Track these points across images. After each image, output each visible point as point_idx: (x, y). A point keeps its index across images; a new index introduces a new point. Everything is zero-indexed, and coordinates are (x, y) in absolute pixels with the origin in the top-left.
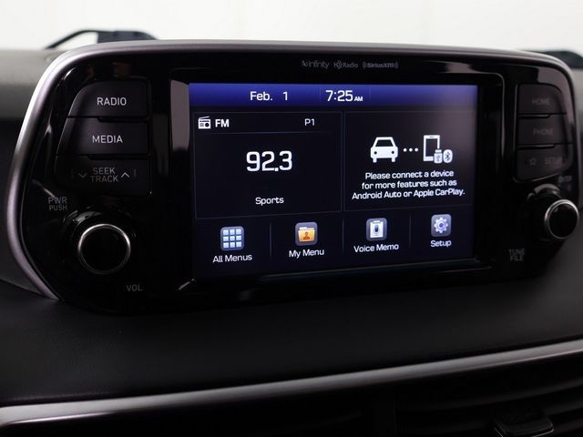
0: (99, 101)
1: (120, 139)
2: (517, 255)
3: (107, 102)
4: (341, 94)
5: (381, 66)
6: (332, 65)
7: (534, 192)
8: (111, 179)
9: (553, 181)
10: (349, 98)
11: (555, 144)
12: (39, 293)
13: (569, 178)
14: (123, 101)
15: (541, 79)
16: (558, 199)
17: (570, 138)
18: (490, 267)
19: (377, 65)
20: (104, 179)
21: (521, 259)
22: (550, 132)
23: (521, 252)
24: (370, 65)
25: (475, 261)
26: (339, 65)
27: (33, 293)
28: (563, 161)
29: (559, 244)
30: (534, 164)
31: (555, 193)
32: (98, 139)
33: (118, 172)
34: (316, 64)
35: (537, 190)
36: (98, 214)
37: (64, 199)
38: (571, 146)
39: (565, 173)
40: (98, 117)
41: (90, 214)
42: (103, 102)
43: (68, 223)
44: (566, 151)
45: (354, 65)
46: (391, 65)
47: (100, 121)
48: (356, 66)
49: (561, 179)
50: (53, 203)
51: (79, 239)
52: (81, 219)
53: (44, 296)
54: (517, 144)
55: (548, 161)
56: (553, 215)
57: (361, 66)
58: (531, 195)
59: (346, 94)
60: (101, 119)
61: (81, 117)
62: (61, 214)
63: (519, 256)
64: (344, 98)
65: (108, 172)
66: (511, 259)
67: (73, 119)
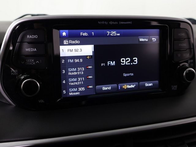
0: (28, 36)
1: (35, 50)
2: (174, 87)
3: (31, 37)
4: (112, 33)
5: (126, 23)
6: (109, 23)
7: (180, 66)
8: (33, 63)
9: (187, 62)
10: (115, 34)
11: (187, 49)
12: (8, 103)
13: (192, 61)
14: (36, 36)
15: (181, 27)
16: (189, 68)
17: (192, 47)
18: (165, 92)
19: (124, 23)
20: (30, 64)
21: (176, 89)
22: (185, 45)
23: (176, 87)
24: (122, 23)
25: (160, 90)
26: (111, 23)
27: (6, 103)
28: (190, 55)
29: (189, 84)
30: (180, 56)
31: (187, 66)
32: (28, 50)
33: (35, 61)
34: (103, 23)
35: (181, 65)
36: (28, 76)
37: (17, 71)
38: (192, 50)
39: (191, 59)
40: (28, 42)
41: (26, 76)
42: (29, 37)
43: (18, 79)
44: (191, 51)
45: (116, 23)
46: (129, 23)
47: (28, 43)
48: (117, 23)
49: (189, 61)
50: (13, 72)
51: (22, 84)
52: (22, 77)
53: (10, 104)
54: (173, 49)
55: (184, 55)
56: (186, 73)
57: (119, 23)
58: (179, 67)
59: (114, 33)
60: (29, 43)
61: (22, 42)
62: (15, 76)
63: (175, 88)
64: (113, 34)
65: (31, 61)
66: (172, 89)
67: (19, 43)
